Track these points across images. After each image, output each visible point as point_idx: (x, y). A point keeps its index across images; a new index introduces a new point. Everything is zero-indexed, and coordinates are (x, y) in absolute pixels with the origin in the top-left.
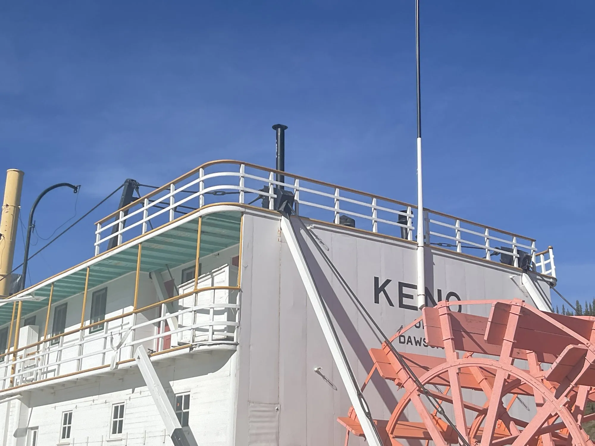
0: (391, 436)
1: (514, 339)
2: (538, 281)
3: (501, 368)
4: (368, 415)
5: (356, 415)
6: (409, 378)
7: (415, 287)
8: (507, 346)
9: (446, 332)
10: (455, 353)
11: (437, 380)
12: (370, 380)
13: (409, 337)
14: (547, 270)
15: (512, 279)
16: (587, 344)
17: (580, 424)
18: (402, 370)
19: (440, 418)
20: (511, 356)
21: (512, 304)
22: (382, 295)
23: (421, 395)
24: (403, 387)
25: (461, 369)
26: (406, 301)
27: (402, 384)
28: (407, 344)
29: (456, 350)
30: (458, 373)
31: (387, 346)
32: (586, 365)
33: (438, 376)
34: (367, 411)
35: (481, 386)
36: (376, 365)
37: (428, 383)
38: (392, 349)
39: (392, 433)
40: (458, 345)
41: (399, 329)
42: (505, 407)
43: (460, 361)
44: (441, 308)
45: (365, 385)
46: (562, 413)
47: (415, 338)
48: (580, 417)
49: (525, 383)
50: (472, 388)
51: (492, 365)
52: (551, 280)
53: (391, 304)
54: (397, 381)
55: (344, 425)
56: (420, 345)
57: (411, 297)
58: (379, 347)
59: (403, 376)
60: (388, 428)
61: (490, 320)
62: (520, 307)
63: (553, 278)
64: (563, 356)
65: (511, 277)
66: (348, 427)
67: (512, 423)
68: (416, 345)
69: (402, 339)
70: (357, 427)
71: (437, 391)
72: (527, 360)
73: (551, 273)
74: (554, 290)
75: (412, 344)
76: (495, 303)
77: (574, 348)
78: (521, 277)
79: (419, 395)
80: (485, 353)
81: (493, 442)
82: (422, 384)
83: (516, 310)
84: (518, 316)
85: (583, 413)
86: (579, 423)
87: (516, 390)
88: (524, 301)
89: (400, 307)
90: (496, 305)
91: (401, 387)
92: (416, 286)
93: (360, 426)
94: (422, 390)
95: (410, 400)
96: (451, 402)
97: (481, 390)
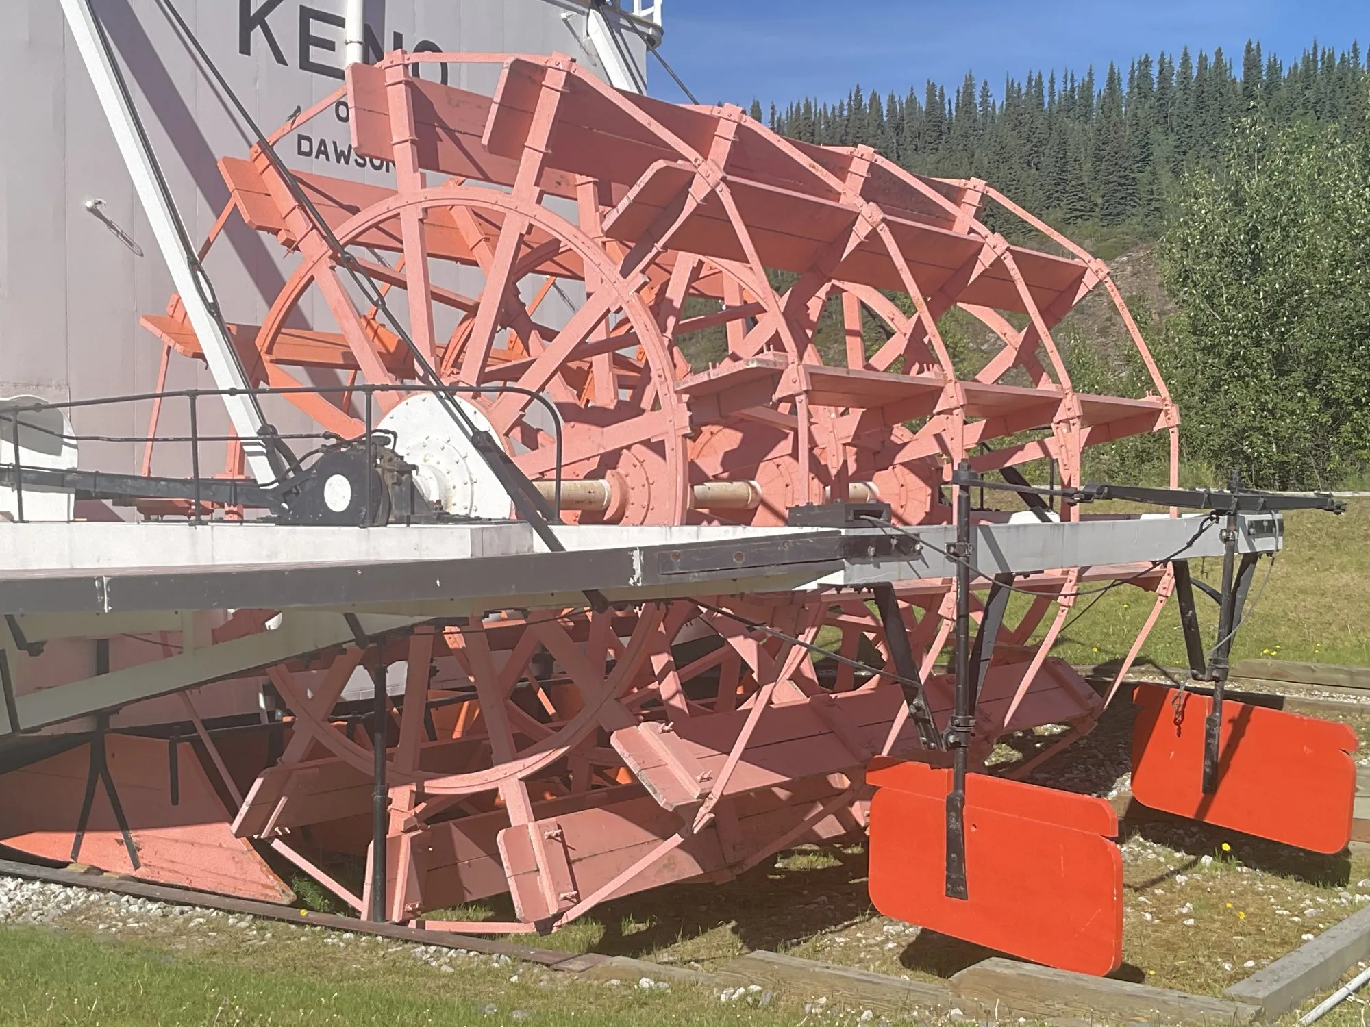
0: (266, 358)
1: (547, 146)
2: (622, 31)
3: (515, 210)
4: (213, 309)
5: (186, 313)
6: (311, 230)
7: (340, 22)
8: (530, 162)
9: (400, 125)
10: (418, 174)
11: (374, 237)
12: (222, 231)
13: (323, 142)
14: (644, 7)
15: (565, 20)
16: (696, 160)
17: (670, 337)
18: (296, 209)
19: (383, 325)
20: (537, 184)
21: (548, 64)
22: (257, 34)
23: (338, 268)
24: (297, 248)
25: (429, 210)
26: (317, 55)
27: (294, 242)
28: (317, 157)
29: (420, 170)
30: (421, 221)
31: (262, 155)
32: (690, 206)
33: (376, 226)
34: (210, 300)
35: (476, 255)
36: (236, 198)
37: (352, 242)
38: (275, 162)
39: (269, 351)
40: (427, 158)
41: (292, 113)
42: (522, 300)
43: (429, 192)
44: (392, 67)
45: (208, 244)
46: (631, 307)
47: (335, 143)
48: (671, 321)
49: (570, 249)
50: (456, 260)
51: (496, 203)
52: (651, 31)
53: (280, 59)
54: (283, 236)
55: (158, 332)
56: (347, 162)
57: (330, 46)
58: (244, 153)
59: (298, 223)
60: (261, 342)
61: (498, 99)
62: (565, 73)
63: (655, 27)
64: (642, 185)
65: (564, 15)
66: (166, 338)
67: (534, 335)
68: (338, 161)
69: (305, 146)
70: (186, 336)
71: (375, 260)
72: (576, 199)
73: (651, 16)
74: (655, 53)
75: (328, 159)
76: (511, 60)
77: (667, 167)
78: (585, 17)
79: (332, 268)
80: (486, 178)
81: (487, 369)
82: (341, 243)
83: (554, 80)
84: (559, 94)
85: (678, 314)
86: (669, 333)
87: (547, 266)
88: (573, 60)
89: (301, 67)
90: (512, 65)
91: (294, 250)
92: (343, 20)
93: (195, 335)
94: (341, 258)
95: (312, 278)
96: (403, 285)
97: (476, 264)
